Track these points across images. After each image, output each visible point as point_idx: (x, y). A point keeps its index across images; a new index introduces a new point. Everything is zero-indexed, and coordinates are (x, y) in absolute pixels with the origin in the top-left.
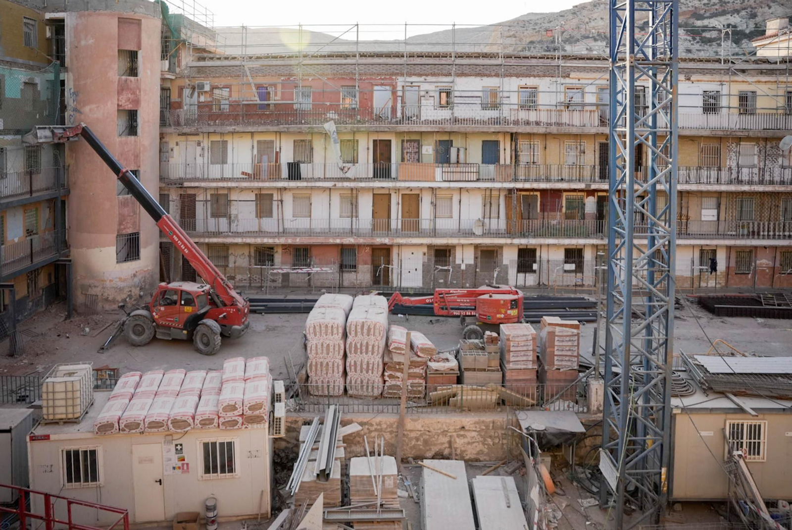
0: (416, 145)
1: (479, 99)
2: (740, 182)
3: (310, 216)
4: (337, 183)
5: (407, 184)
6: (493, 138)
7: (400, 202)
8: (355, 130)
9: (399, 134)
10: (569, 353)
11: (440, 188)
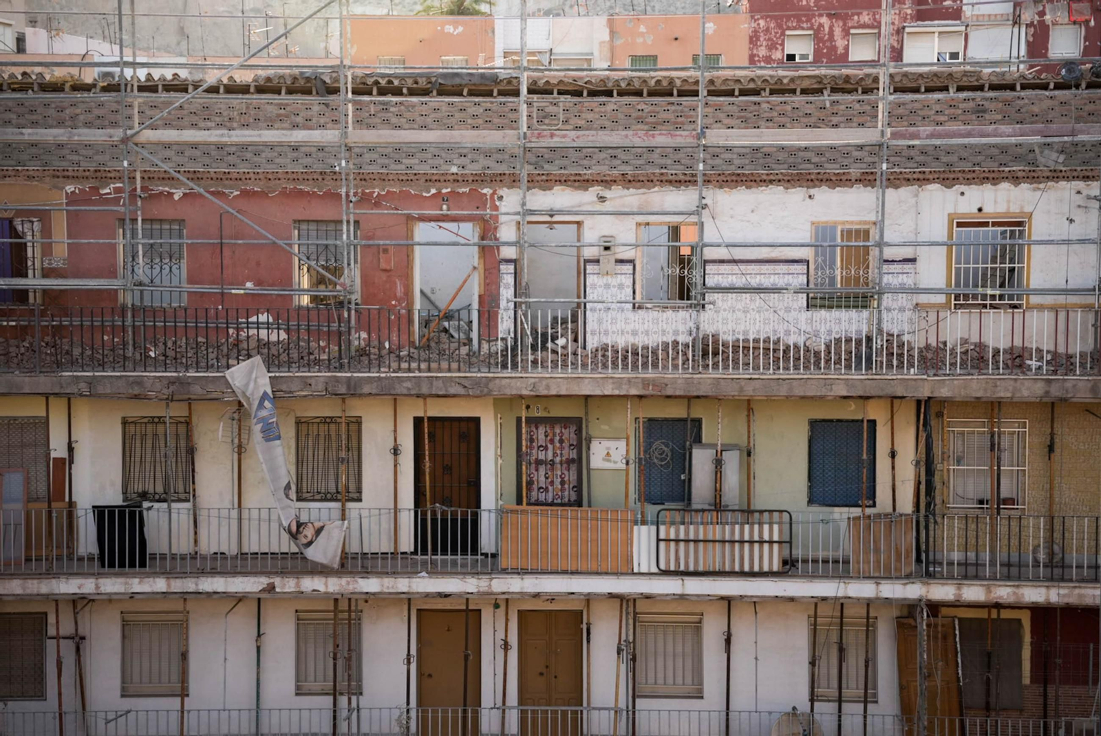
0: (569, 434)
1: (801, 268)
3: (184, 694)
4: (277, 581)
5: (530, 584)
6: (850, 412)
7: (513, 640)
8: (343, 390)
9: (505, 403)
11: (648, 597)
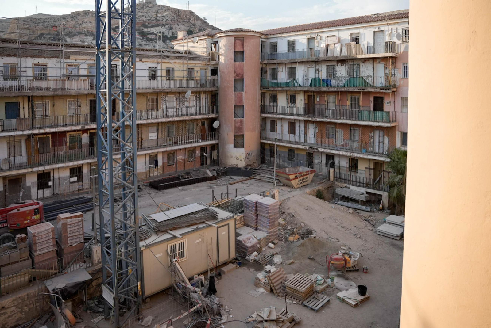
2: (168, 116)
6: (14, 100)
10: (78, 233)
